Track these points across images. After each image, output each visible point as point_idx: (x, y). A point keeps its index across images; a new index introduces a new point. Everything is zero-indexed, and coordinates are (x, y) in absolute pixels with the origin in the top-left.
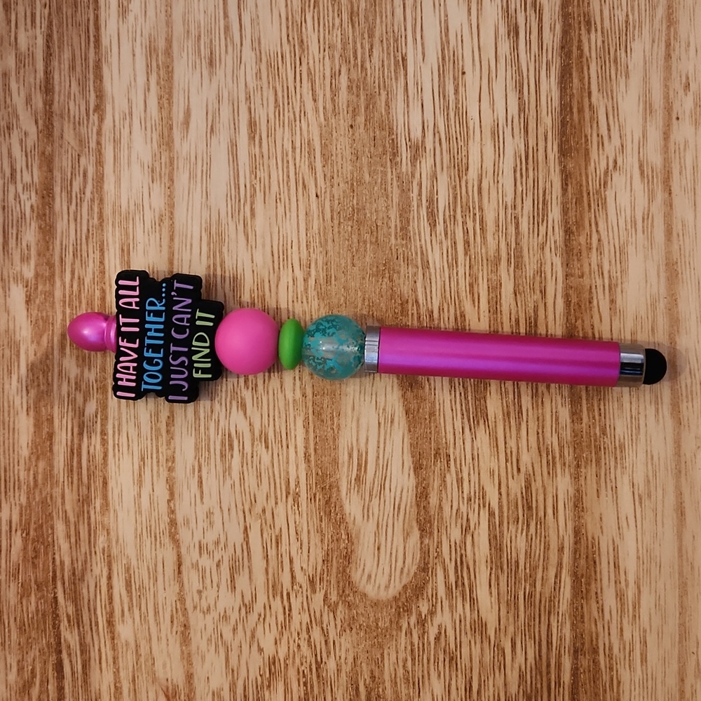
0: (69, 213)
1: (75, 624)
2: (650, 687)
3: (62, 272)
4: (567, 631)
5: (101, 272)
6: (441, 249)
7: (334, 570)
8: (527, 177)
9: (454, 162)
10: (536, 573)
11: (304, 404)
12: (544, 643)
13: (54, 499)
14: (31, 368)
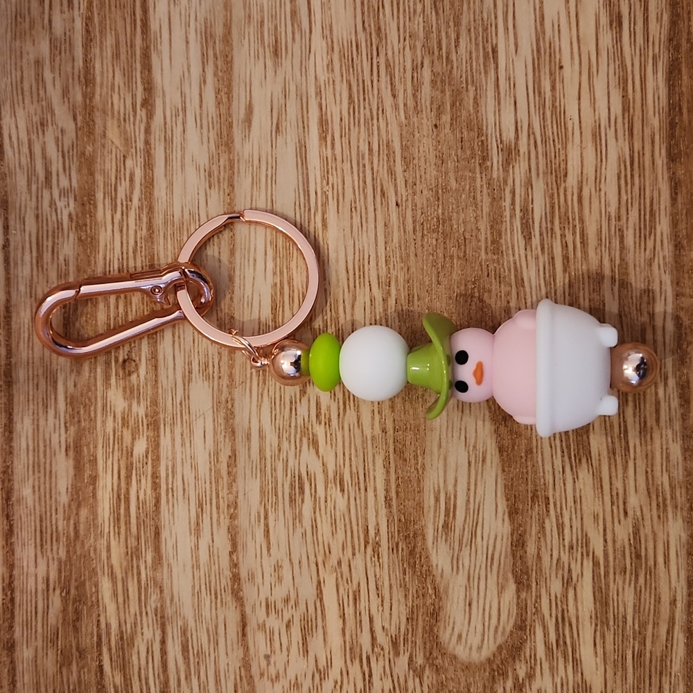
0: (113, 222)
6: (537, 265)
7: (420, 630)
8: (633, 184)
9: (551, 166)
10: (645, 630)
11: (384, 440)
13: (98, 552)
14: (71, 401)
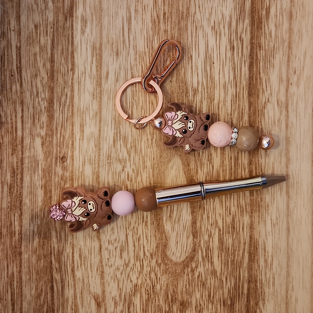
0: (59, 110)
1: (59, 271)
2: (275, 295)
3: (56, 133)
4: (246, 274)
5: (72, 134)
9: (209, 97)
10: (235, 252)
12: (238, 278)
13: (51, 222)
14: (43, 171)
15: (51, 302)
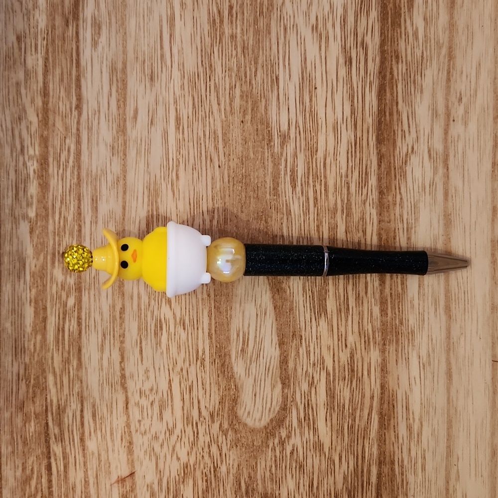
0: (58, 175)
1: (60, 440)
2: (427, 486)
3: (53, 213)
4: (375, 450)
5: (79, 214)
6: (299, 202)
7: (226, 409)
8: (355, 157)
9: (309, 146)
10: (356, 413)
11: (209, 301)
12: (360, 457)
13: (47, 360)
14: (33, 275)
15: (47, 490)
